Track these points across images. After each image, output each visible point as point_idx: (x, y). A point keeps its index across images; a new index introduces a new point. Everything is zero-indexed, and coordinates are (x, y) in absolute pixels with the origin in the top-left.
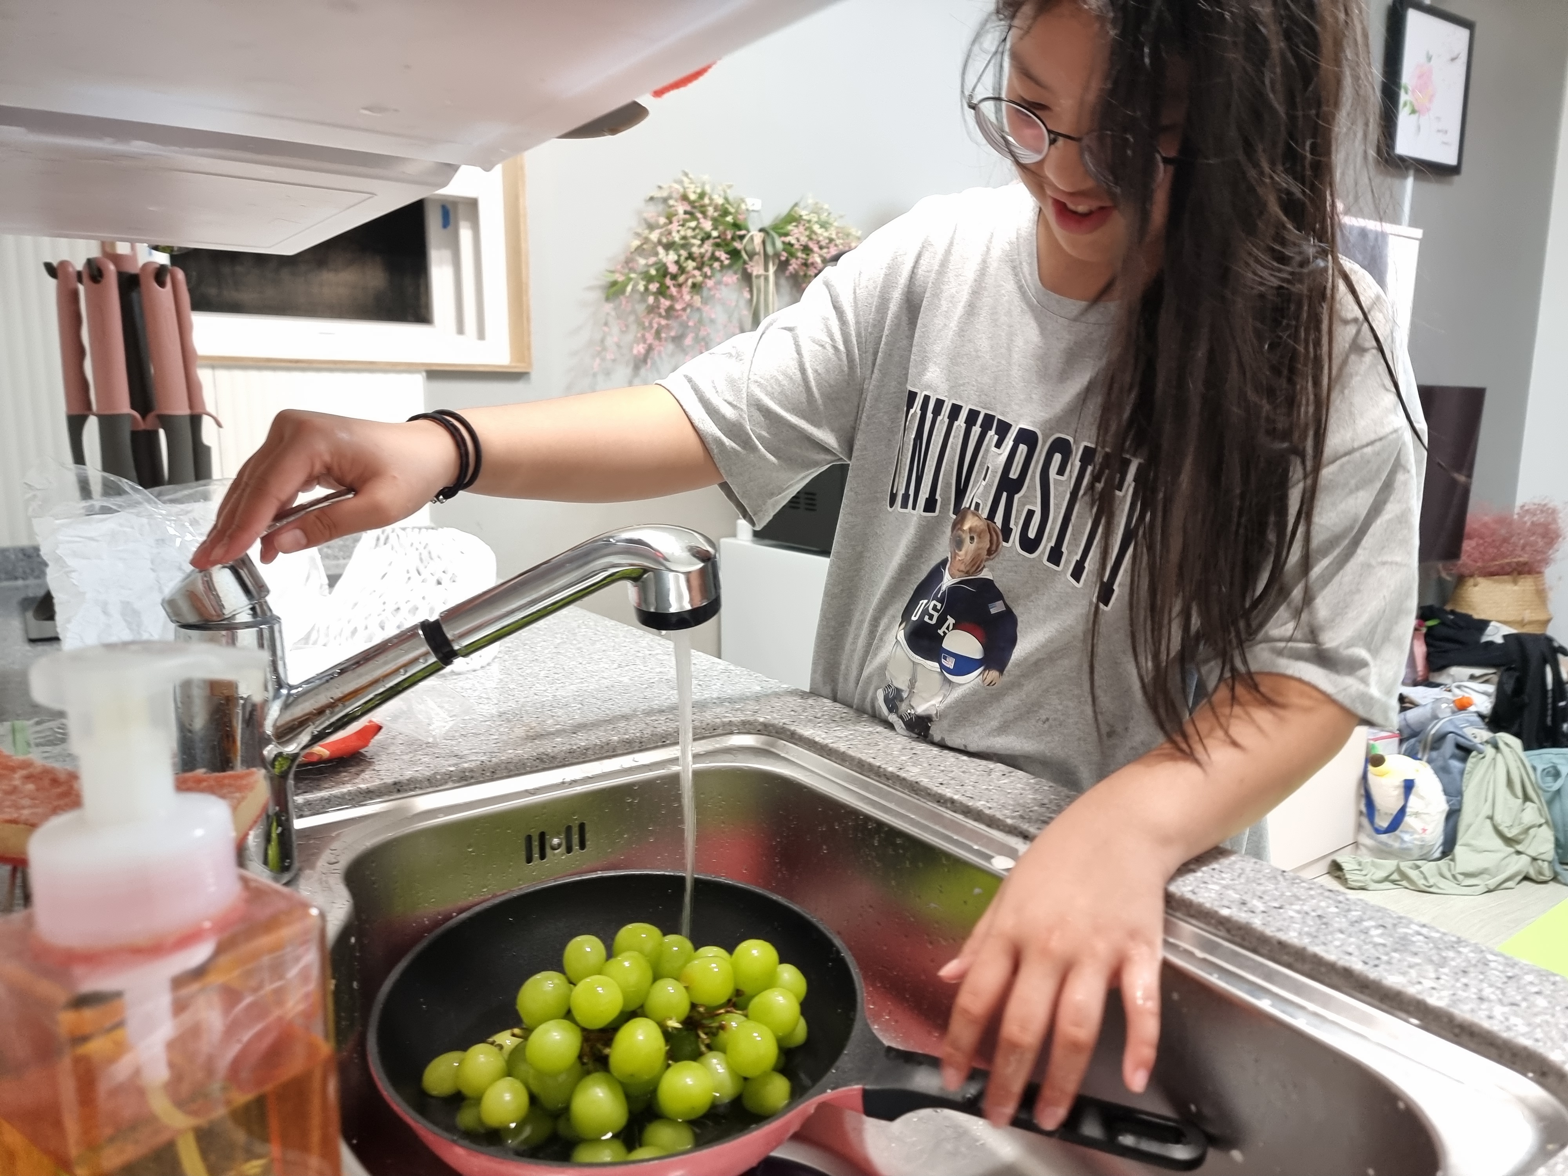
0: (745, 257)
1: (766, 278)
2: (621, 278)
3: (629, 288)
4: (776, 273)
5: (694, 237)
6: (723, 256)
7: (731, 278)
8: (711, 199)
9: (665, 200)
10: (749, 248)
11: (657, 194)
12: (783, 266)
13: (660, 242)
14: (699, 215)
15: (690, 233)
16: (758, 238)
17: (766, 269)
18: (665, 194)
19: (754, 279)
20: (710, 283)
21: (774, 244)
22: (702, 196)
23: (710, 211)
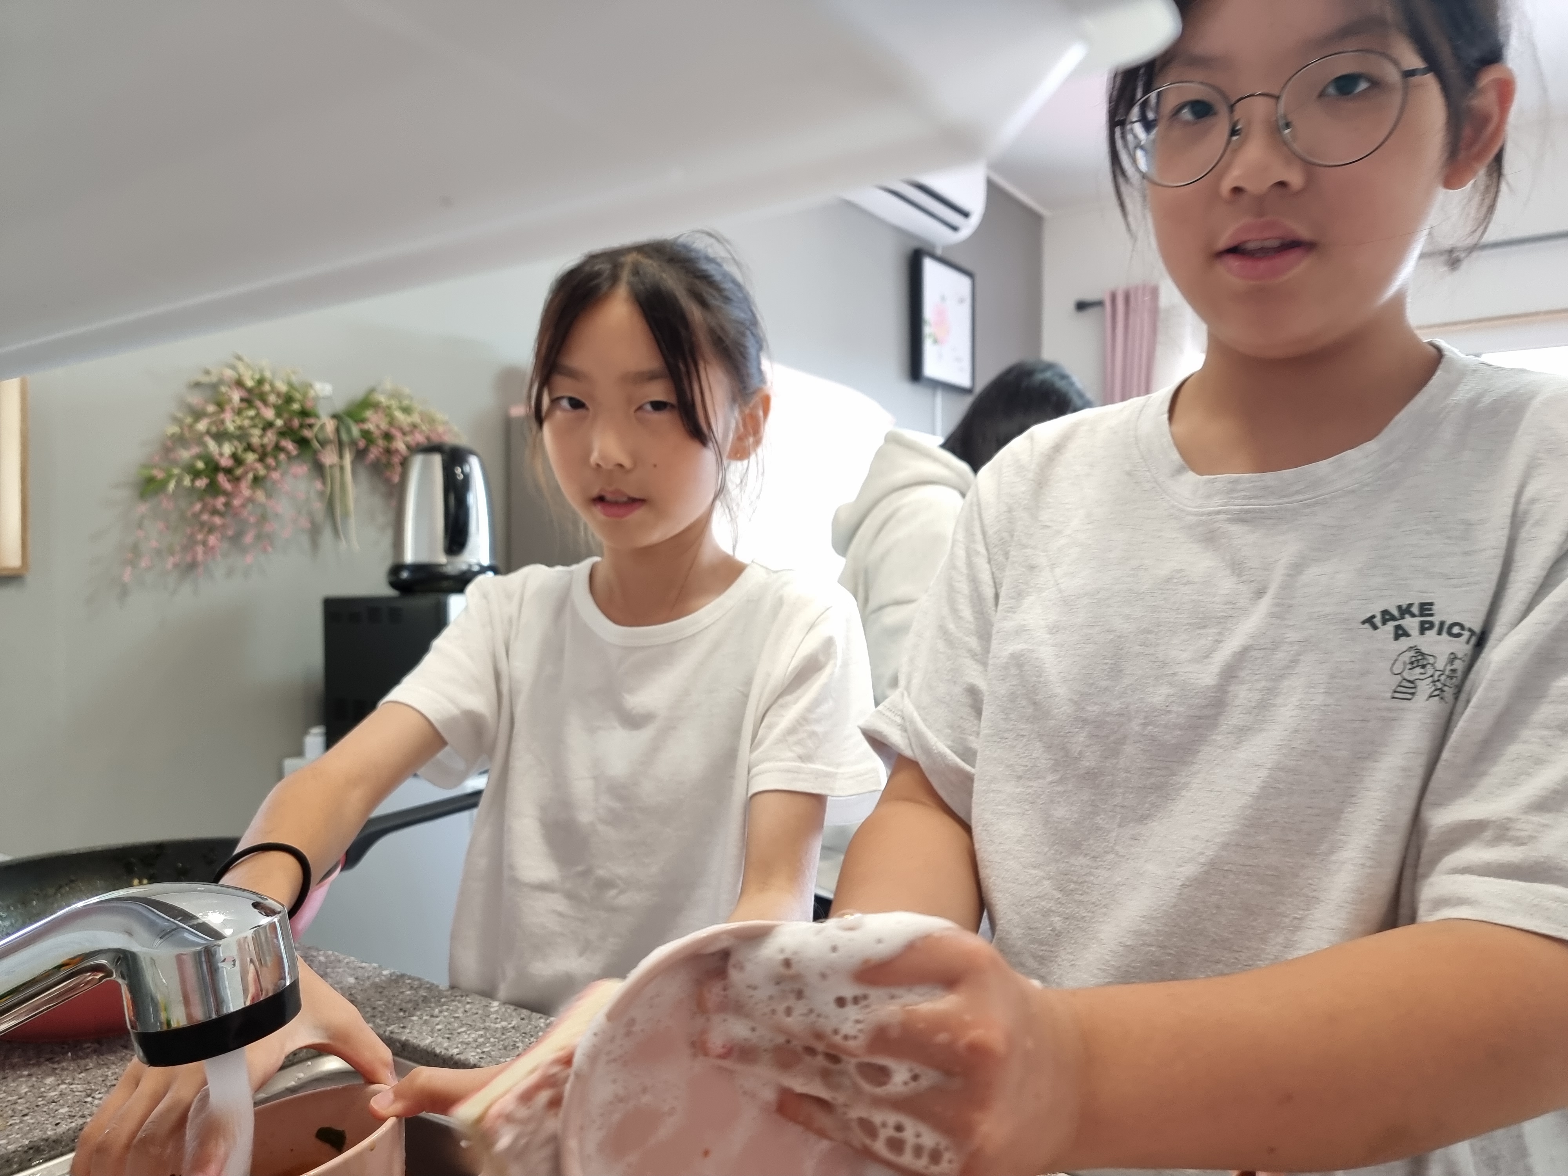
0: (316, 445)
1: (342, 468)
2: (159, 475)
3: (172, 486)
4: (353, 463)
5: (255, 426)
6: (289, 445)
7: (301, 469)
8: (272, 385)
9: (215, 387)
10: (320, 436)
11: (204, 379)
12: (360, 454)
13: (208, 432)
14: (259, 404)
15: (247, 423)
16: (330, 426)
17: (341, 456)
18: (214, 379)
19: (328, 471)
20: (275, 475)
21: (349, 431)
22: (260, 382)
23: (272, 398)
